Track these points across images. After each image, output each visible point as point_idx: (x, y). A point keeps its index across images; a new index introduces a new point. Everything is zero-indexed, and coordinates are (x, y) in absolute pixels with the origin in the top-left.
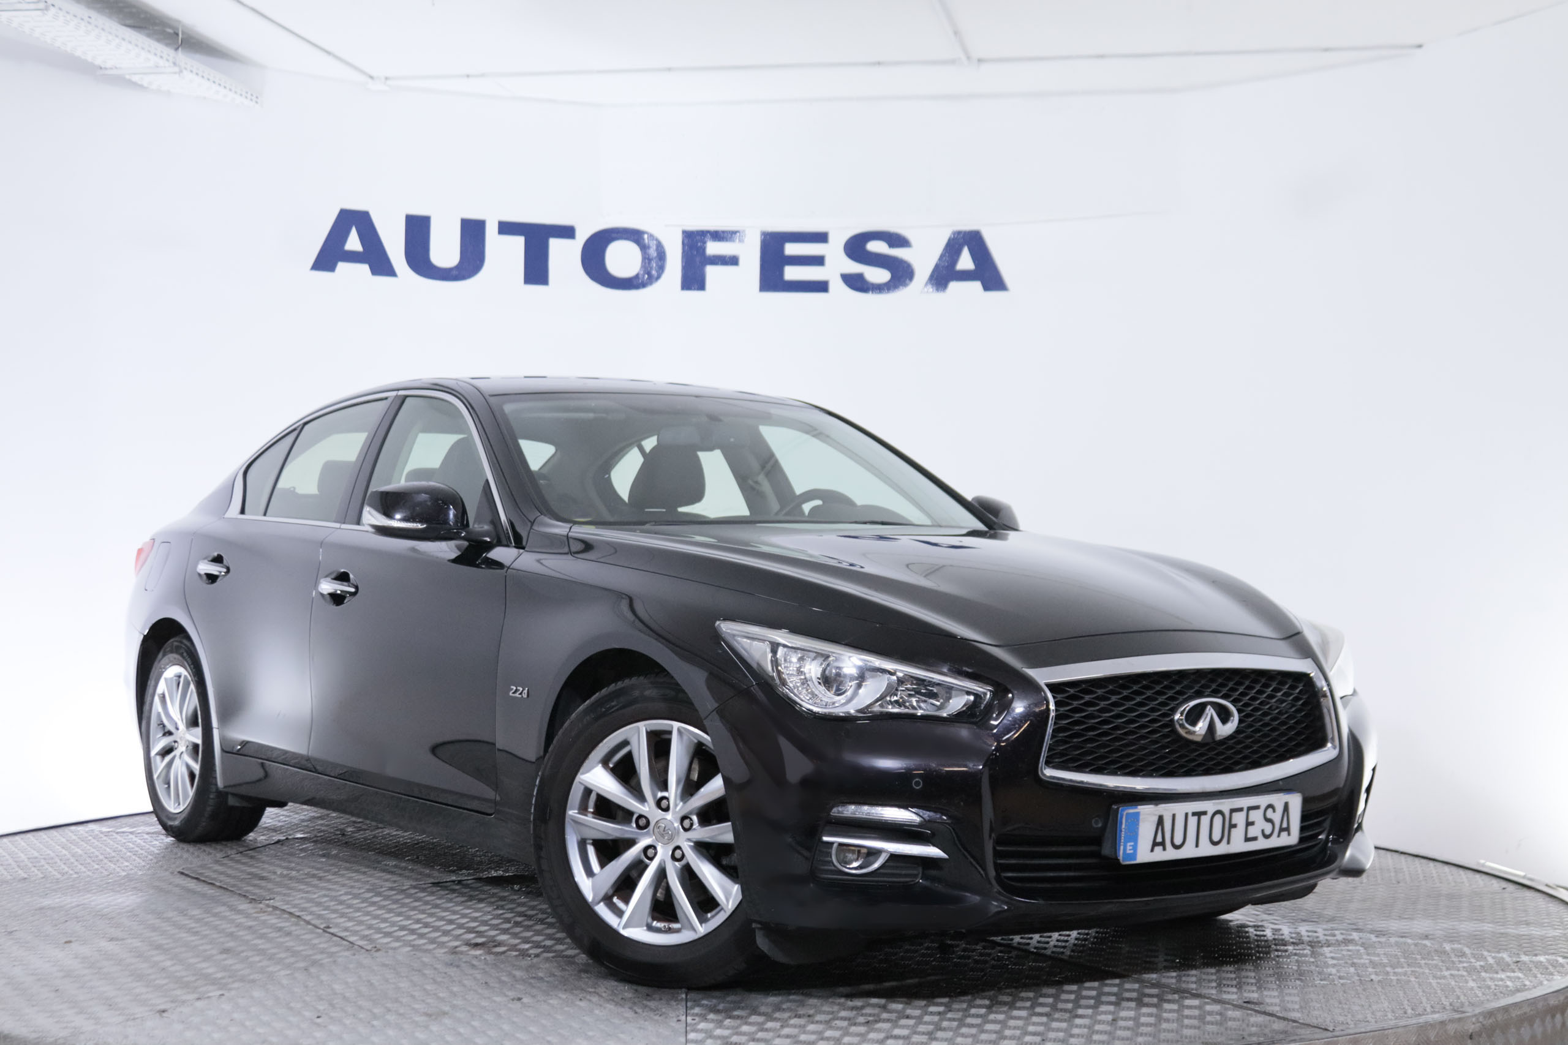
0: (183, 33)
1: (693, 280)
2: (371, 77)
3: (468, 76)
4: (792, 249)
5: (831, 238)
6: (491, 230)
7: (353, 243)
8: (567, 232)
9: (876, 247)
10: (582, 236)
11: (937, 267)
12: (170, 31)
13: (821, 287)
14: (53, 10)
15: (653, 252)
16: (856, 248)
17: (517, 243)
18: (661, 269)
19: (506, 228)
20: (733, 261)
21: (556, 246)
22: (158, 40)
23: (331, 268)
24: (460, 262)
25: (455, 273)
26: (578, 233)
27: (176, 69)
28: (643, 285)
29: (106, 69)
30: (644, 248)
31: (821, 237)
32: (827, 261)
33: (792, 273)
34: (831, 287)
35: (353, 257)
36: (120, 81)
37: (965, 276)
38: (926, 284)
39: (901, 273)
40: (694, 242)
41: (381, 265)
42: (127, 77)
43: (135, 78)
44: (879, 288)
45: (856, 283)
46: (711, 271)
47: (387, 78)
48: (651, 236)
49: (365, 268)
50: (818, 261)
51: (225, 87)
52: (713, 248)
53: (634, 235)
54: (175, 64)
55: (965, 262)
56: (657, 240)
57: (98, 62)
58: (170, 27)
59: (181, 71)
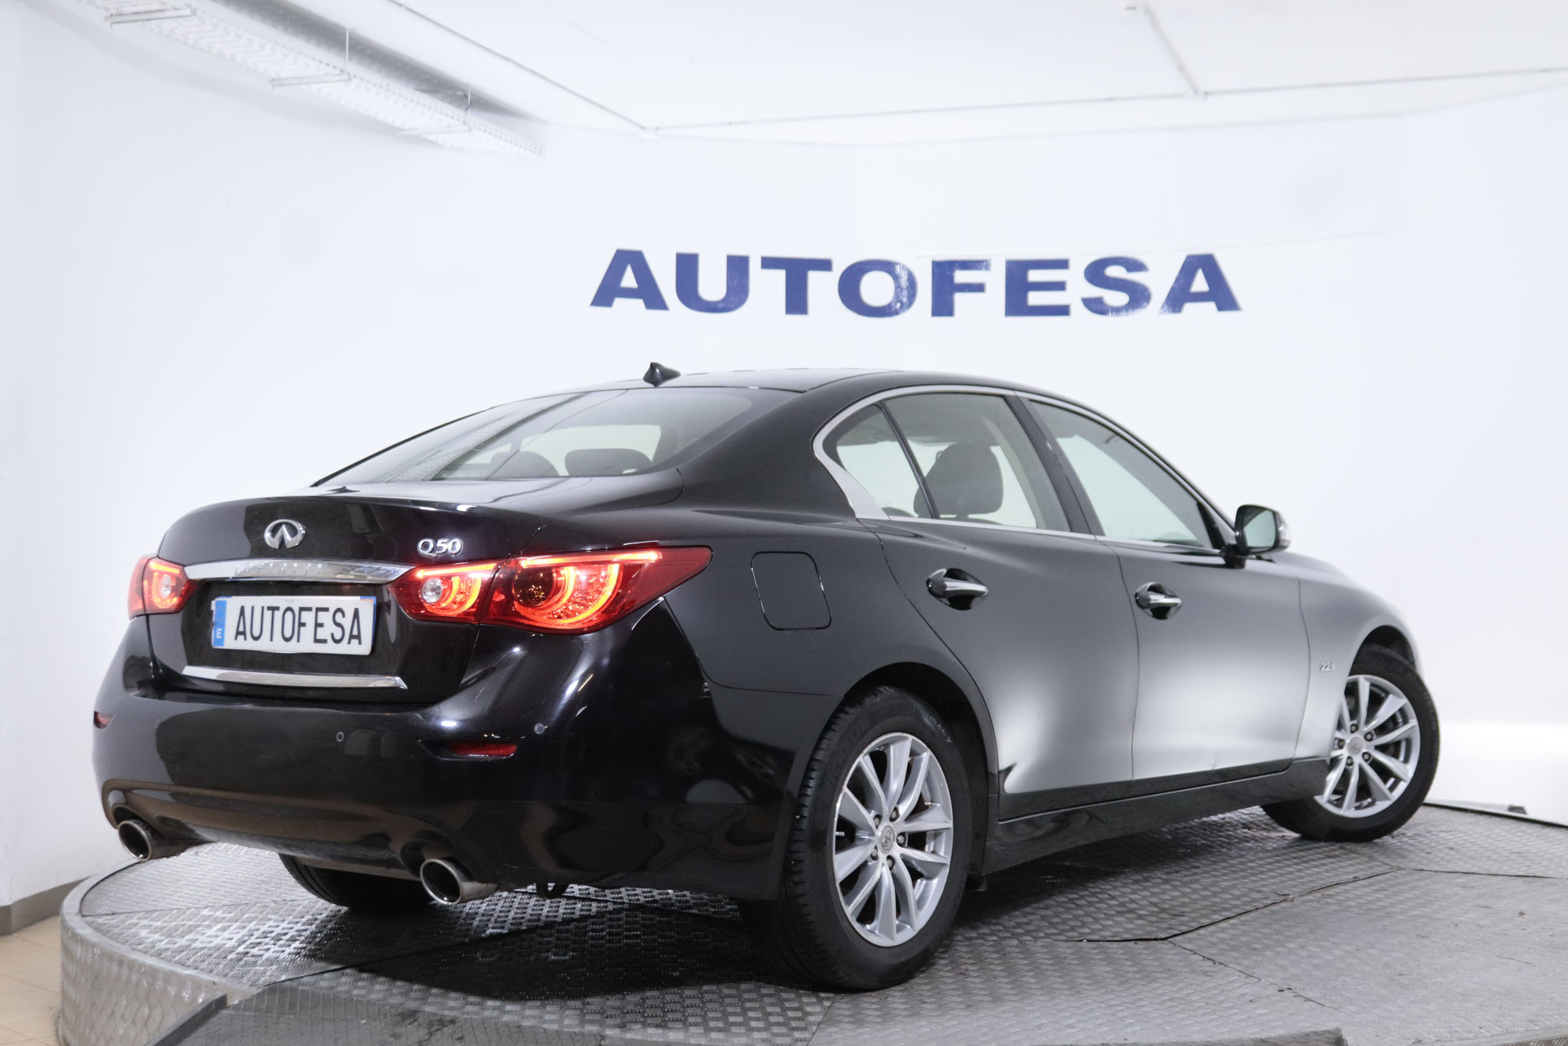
0: (472, 95)
1: (942, 306)
2: (643, 128)
3: (730, 124)
4: (1034, 276)
5: (1072, 264)
6: (755, 266)
7: (629, 280)
8: (825, 265)
9: (1115, 272)
10: (839, 268)
11: (1173, 290)
12: (460, 93)
13: (1063, 310)
14: (355, 81)
15: (904, 282)
16: (1096, 273)
17: (780, 275)
18: (912, 296)
19: (769, 263)
20: (979, 288)
21: (814, 278)
22: (451, 103)
23: (609, 304)
24: (727, 294)
25: (721, 305)
26: (835, 266)
27: (466, 128)
28: (896, 313)
29: (405, 130)
30: (896, 278)
31: (1062, 264)
32: (1069, 286)
33: (1035, 298)
34: (1072, 310)
35: (629, 293)
36: (418, 140)
37: (1200, 297)
38: (1163, 307)
39: (1138, 296)
40: (943, 271)
41: (653, 299)
42: (424, 136)
43: (431, 137)
44: (1117, 310)
45: (1096, 306)
46: (960, 299)
47: (657, 128)
48: (904, 267)
49: (639, 303)
50: (1060, 286)
51: (511, 142)
52: (961, 277)
53: (887, 266)
54: (464, 123)
55: (1200, 284)
56: (908, 270)
57: (397, 124)
58: (461, 90)
59: (470, 130)
